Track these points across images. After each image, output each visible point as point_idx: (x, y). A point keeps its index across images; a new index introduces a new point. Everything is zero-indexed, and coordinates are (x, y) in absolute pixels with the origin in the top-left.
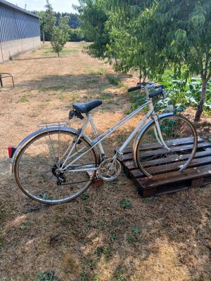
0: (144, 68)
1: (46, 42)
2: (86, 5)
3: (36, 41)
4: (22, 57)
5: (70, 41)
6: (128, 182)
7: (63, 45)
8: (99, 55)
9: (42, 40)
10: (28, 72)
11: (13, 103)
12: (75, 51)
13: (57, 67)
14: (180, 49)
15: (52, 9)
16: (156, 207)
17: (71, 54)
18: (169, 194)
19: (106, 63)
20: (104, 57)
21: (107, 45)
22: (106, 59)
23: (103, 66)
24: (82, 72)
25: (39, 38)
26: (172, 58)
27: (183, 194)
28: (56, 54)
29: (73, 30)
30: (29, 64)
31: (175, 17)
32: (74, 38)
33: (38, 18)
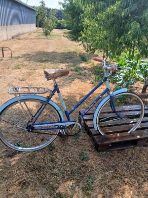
0: (107, 51)
1: (39, 28)
2: (68, 2)
3: (32, 27)
4: (21, 37)
5: (56, 28)
6: (87, 137)
7: (51, 31)
8: (75, 39)
9: (37, 26)
10: (24, 48)
11: (10, 69)
12: (59, 36)
13: (45, 46)
14: (134, 37)
15: (45, 4)
16: (108, 160)
17: (57, 37)
18: (119, 150)
19: (80, 45)
20: (78, 41)
21: (81, 32)
22: (80, 42)
23: (78, 47)
24: (62, 51)
25: (35, 25)
26: (128, 44)
27: (129, 151)
28: (45, 37)
29: (59, 21)
30: (25, 42)
31: (132, 13)
32: (59, 27)
33: (35, 11)
